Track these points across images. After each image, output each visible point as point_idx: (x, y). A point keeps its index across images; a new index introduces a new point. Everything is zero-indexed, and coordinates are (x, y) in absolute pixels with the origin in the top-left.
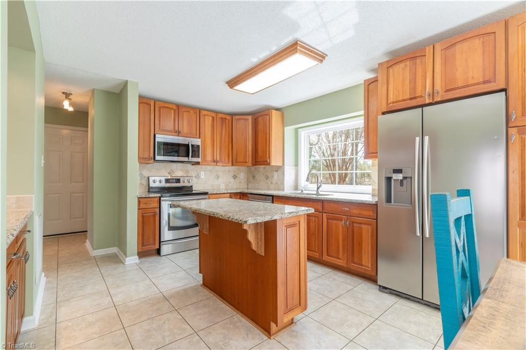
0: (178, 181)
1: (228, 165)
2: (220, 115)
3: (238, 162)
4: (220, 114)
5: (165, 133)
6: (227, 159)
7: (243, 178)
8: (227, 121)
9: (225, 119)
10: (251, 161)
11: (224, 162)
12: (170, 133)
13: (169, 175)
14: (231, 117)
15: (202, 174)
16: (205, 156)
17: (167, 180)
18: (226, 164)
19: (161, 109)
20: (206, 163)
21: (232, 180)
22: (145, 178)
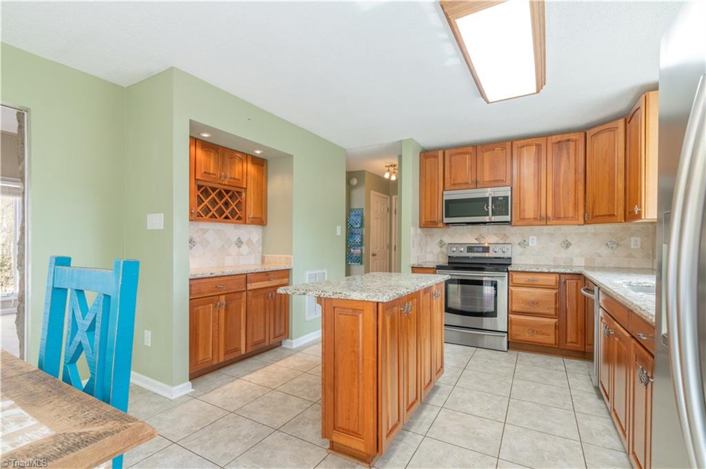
0: (486, 249)
1: (576, 222)
2: (555, 139)
3: (597, 216)
4: (554, 137)
5: (457, 187)
6: (571, 213)
7: (639, 247)
8: (572, 144)
9: (568, 140)
10: (623, 212)
11: (566, 218)
12: (465, 187)
13: (476, 242)
14: (583, 134)
15: (533, 239)
16: (521, 211)
17: (470, 249)
18: (569, 222)
19: (453, 158)
20: (525, 222)
21: (604, 251)
22: (446, 246)
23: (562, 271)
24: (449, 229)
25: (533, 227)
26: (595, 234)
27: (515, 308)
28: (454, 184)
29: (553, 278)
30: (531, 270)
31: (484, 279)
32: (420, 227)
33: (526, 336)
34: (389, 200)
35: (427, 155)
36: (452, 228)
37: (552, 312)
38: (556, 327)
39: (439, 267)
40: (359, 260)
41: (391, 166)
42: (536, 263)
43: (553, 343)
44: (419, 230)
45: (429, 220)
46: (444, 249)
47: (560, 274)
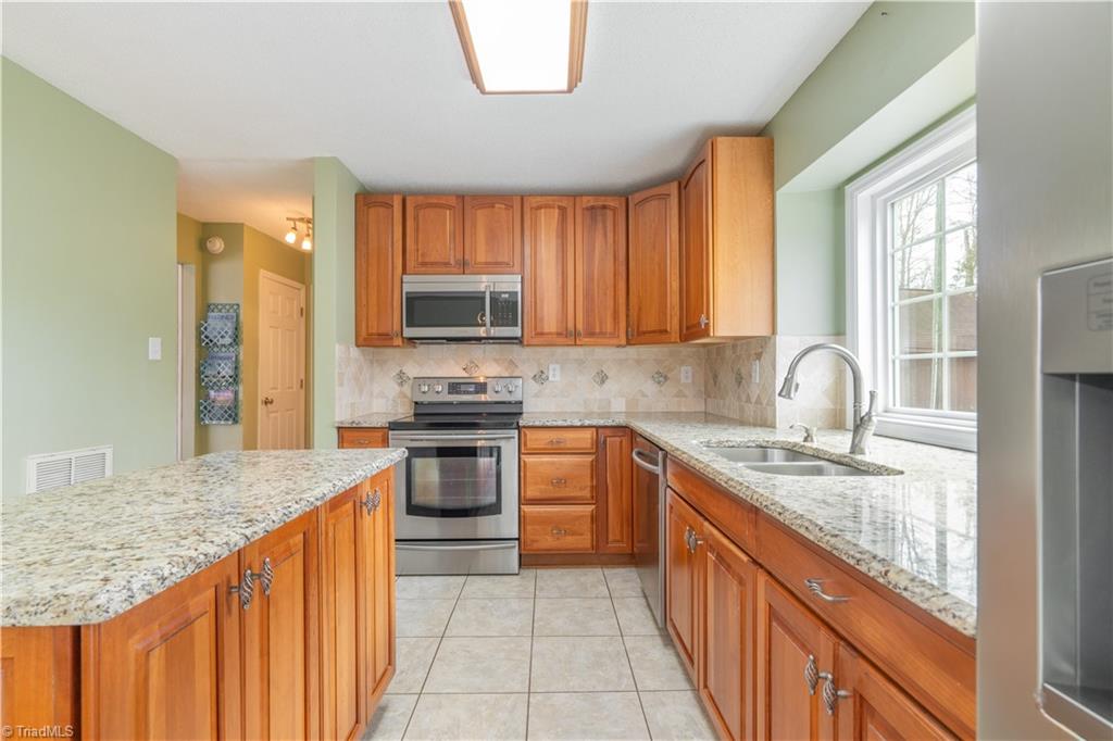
0: (481, 388)
1: (615, 341)
2: (586, 201)
3: (644, 333)
4: (585, 199)
5: (430, 269)
6: (609, 327)
7: (690, 381)
8: (609, 213)
9: (604, 207)
10: (678, 327)
11: (602, 334)
12: (445, 270)
13: (466, 375)
14: (623, 199)
15: (554, 370)
16: (537, 318)
17: (454, 387)
18: (606, 341)
19: (421, 213)
20: (543, 339)
21: (650, 387)
22: (411, 382)
23: (601, 422)
24: (415, 350)
25: (554, 349)
26: (639, 362)
27: (531, 492)
28: (424, 264)
29: (588, 435)
30: (555, 424)
31: (479, 444)
32: (357, 346)
33: (547, 541)
34: (303, 292)
35: (370, 201)
36: (422, 349)
37: (587, 493)
38: (594, 518)
39: (395, 426)
40: (232, 414)
41: (302, 220)
42: (559, 410)
43: (589, 546)
44: (355, 352)
45: (374, 331)
46: (407, 389)
47: (597, 428)
